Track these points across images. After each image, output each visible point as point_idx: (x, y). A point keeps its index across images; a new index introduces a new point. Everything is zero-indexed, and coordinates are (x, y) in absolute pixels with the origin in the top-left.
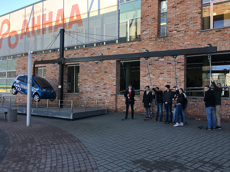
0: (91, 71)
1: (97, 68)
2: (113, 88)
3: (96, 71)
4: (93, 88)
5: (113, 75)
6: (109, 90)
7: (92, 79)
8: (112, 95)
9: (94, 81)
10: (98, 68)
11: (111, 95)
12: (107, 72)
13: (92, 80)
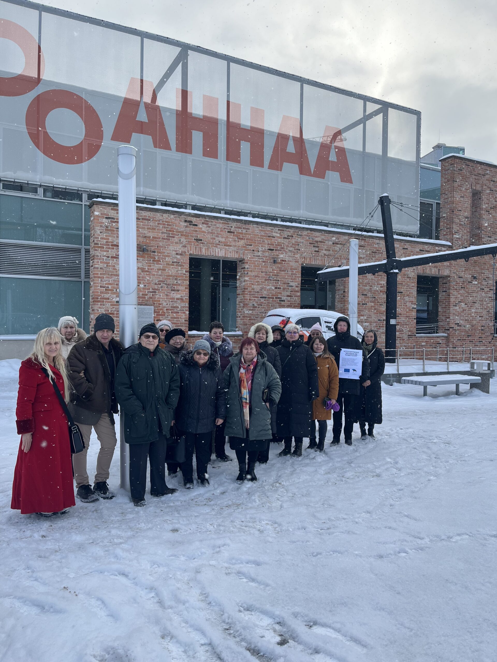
0: (371, 286)
2: (412, 323)
3: (381, 287)
4: (376, 322)
5: (411, 299)
6: (405, 326)
7: (373, 304)
8: (411, 335)
9: (376, 307)
11: (409, 335)
12: (402, 292)
13: (374, 307)
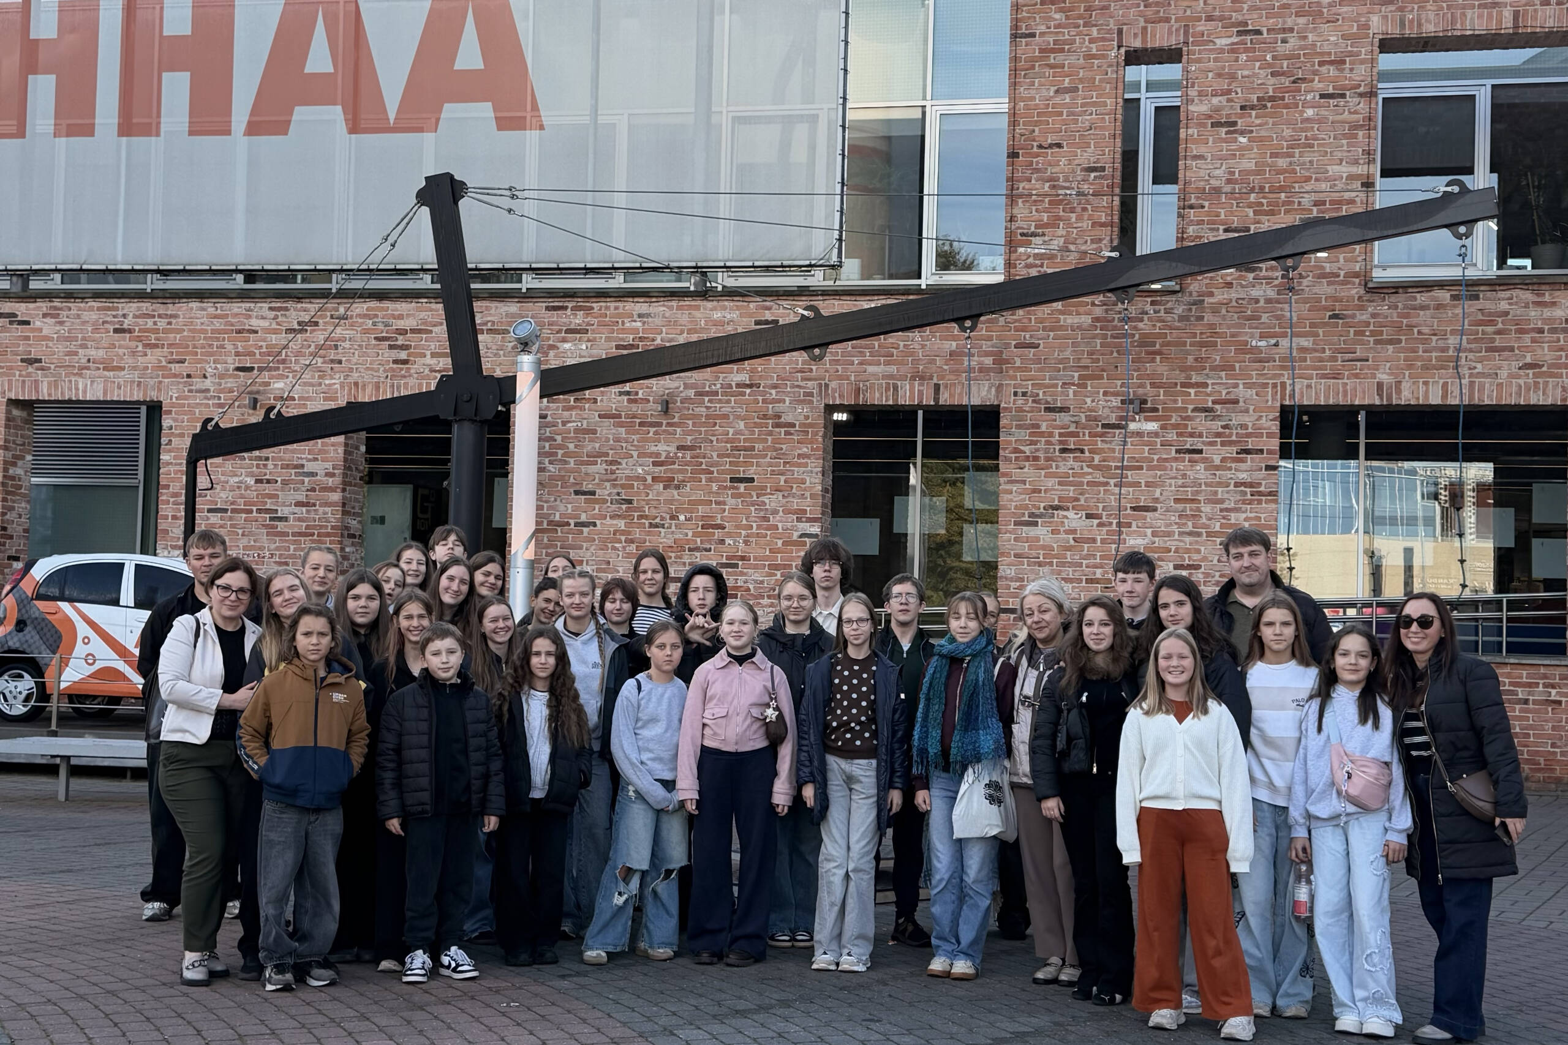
0: (612, 463)
1: (664, 448)
7: (621, 524)
9: (637, 534)
10: (672, 449)
12: (752, 480)
13: (623, 533)
